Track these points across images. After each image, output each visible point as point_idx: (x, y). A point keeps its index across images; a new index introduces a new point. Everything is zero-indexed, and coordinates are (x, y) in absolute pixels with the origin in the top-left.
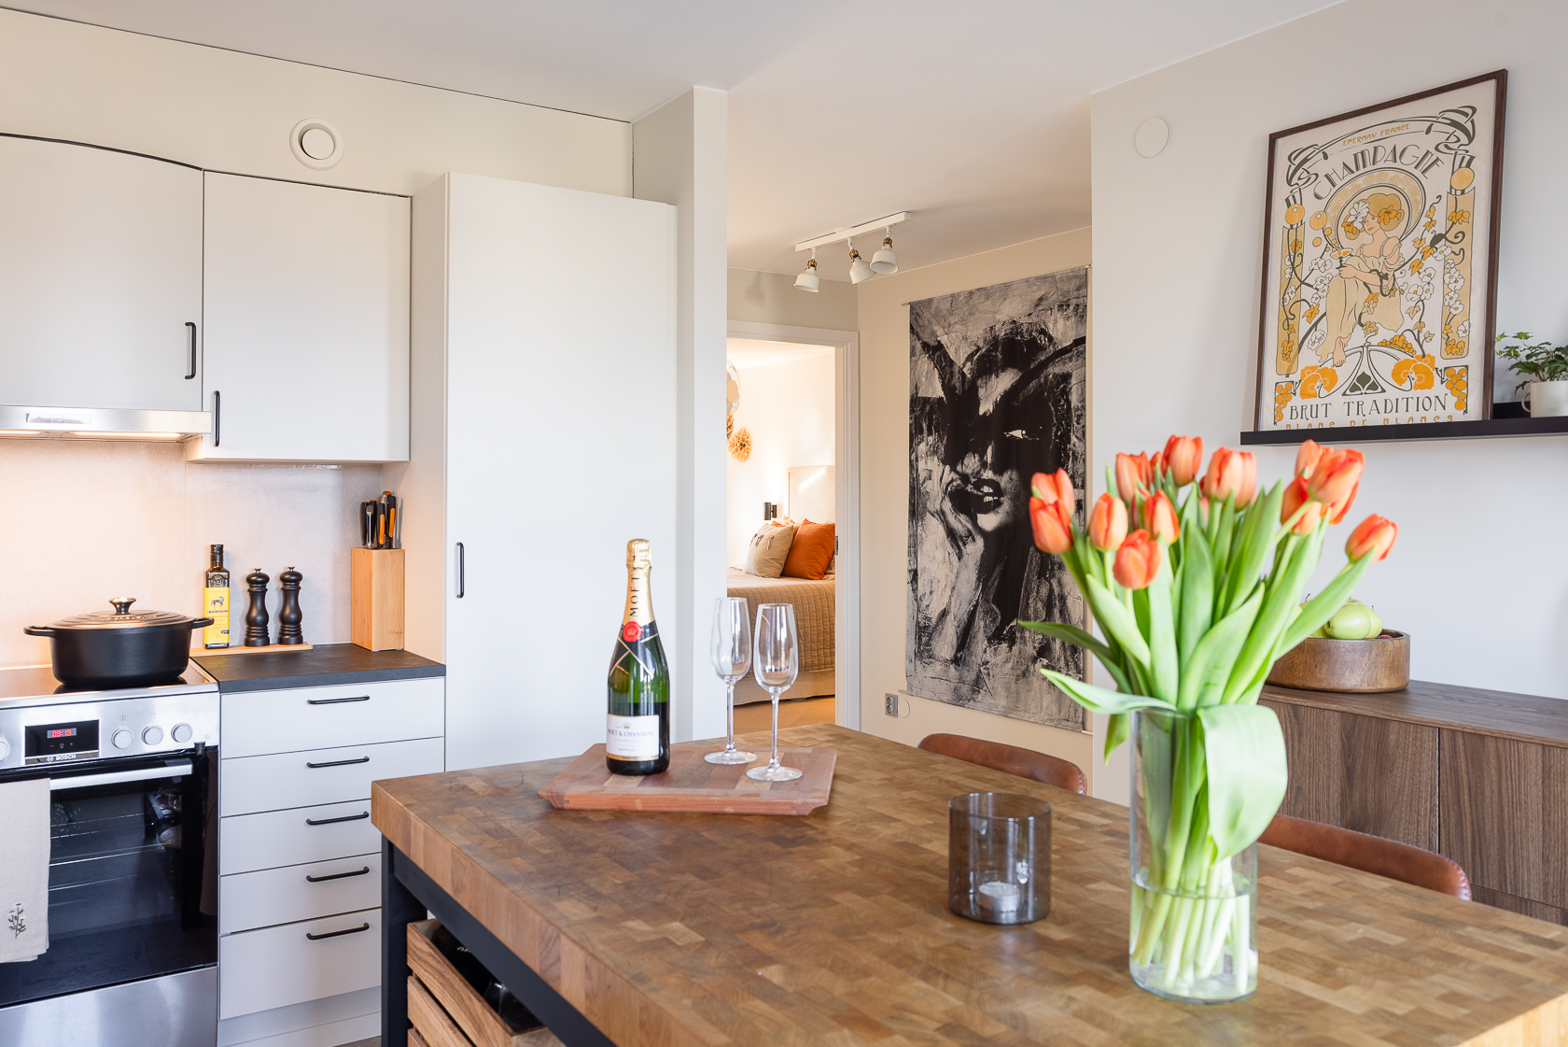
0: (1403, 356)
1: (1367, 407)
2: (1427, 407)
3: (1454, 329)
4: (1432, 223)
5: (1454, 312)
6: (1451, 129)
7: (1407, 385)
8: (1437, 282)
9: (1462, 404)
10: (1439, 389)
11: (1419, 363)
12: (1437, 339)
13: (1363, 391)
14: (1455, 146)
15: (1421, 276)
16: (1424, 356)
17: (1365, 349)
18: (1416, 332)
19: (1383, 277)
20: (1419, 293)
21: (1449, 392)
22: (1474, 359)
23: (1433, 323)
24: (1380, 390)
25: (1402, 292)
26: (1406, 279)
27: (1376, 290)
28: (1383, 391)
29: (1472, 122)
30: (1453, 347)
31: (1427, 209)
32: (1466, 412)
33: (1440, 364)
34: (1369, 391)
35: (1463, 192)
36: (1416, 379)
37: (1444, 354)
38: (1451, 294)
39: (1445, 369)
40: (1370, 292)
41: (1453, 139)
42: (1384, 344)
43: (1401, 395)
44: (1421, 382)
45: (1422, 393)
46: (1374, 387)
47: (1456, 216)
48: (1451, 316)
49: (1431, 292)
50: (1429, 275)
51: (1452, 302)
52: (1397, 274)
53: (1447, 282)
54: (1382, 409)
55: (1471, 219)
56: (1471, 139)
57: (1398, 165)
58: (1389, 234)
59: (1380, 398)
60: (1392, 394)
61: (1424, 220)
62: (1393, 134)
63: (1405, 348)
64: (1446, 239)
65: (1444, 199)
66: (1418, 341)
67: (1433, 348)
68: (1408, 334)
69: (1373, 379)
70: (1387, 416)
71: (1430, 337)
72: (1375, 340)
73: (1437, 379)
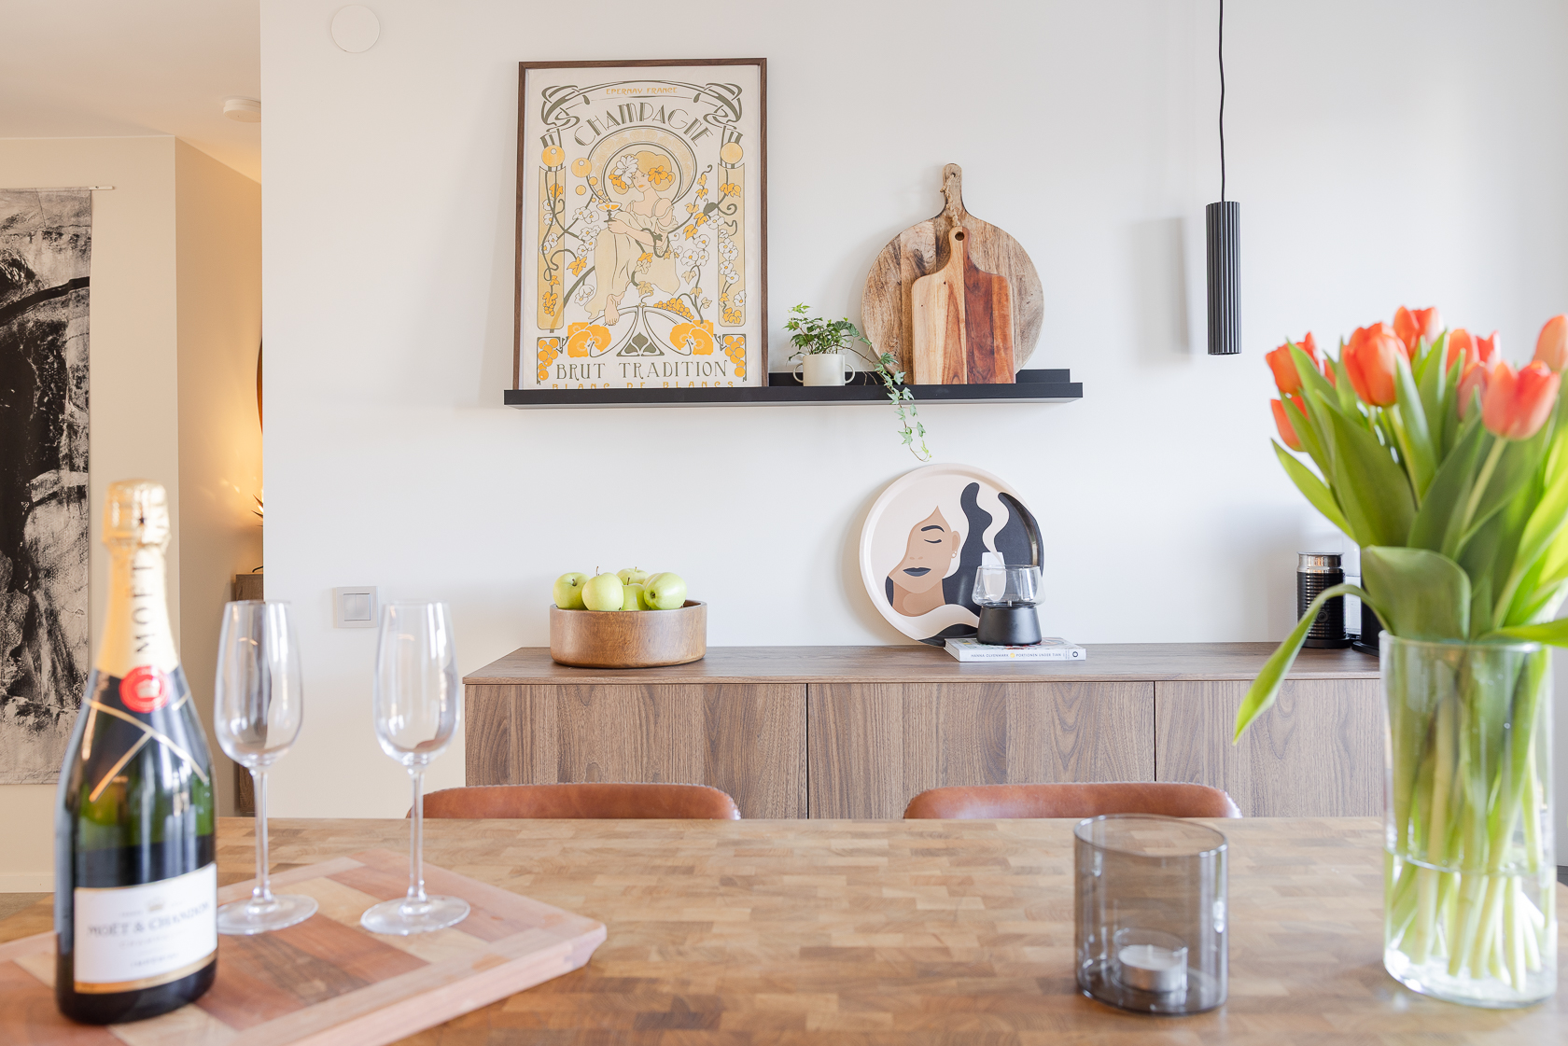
0: (681, 320)
1: (645, 369)
2: (708, 372)
3: (731, 298)
4: (703, 191)
5: (731, 282)
6: (719, 103)
7: (686, 350)
8: (712, 249)
9: (742, 370)
10: (718, 355)
11: (697, 328)
12: (714, 305)
13: (640, 353)
14: (724, 120)
15: (696, 241)
16: (702, 322)
17: (641, 309)
18: (693, 297)
19: (657, 238)
20: (695, 258)
21: (728, 359)
22: (751, 328)
23: (710, 289)
24: (658, 352)
25: (677, 255)
26: (678, 242)
27: (649, 250)
28: (662, 354)
29: (739, 100)
30: (729, 314)
31: (698, 176)
32: (745, 379)
33: (719, 331)
34: (645, 353)
35: (733, 167)
36: (695, 344)
37: (722, 321)
38: (726, 263)
39: (724, 335)
40: (644, 251)
41: (720, 113)
42: (660, 305)
43: (680, 359)
44: (701, 347)
45: (702, 359)
46: (652, 349)
47: (727, 189)
48: (728, 285)
49: (706, 258)
50: (704, 242)
51: (727, 271)
52: (671, 236)
53: (722, 250)
54: (661, 372)
55: (742, 193)
56: (738, 117)
57: (666, 126)
58: (661, 195)
59: (659, 361)
60: (671, 357)
61: (696, 187)
62: (659, 94)
63: (682, 312)
64: (719, 209)
65: (715, 168)
66: (695, 306)
67: (711, 314)
68: (685, 300)
69: (650, 341)
70: (666, 379)
71: (707, 303)
72: (650, 301)
73: (716, 346)
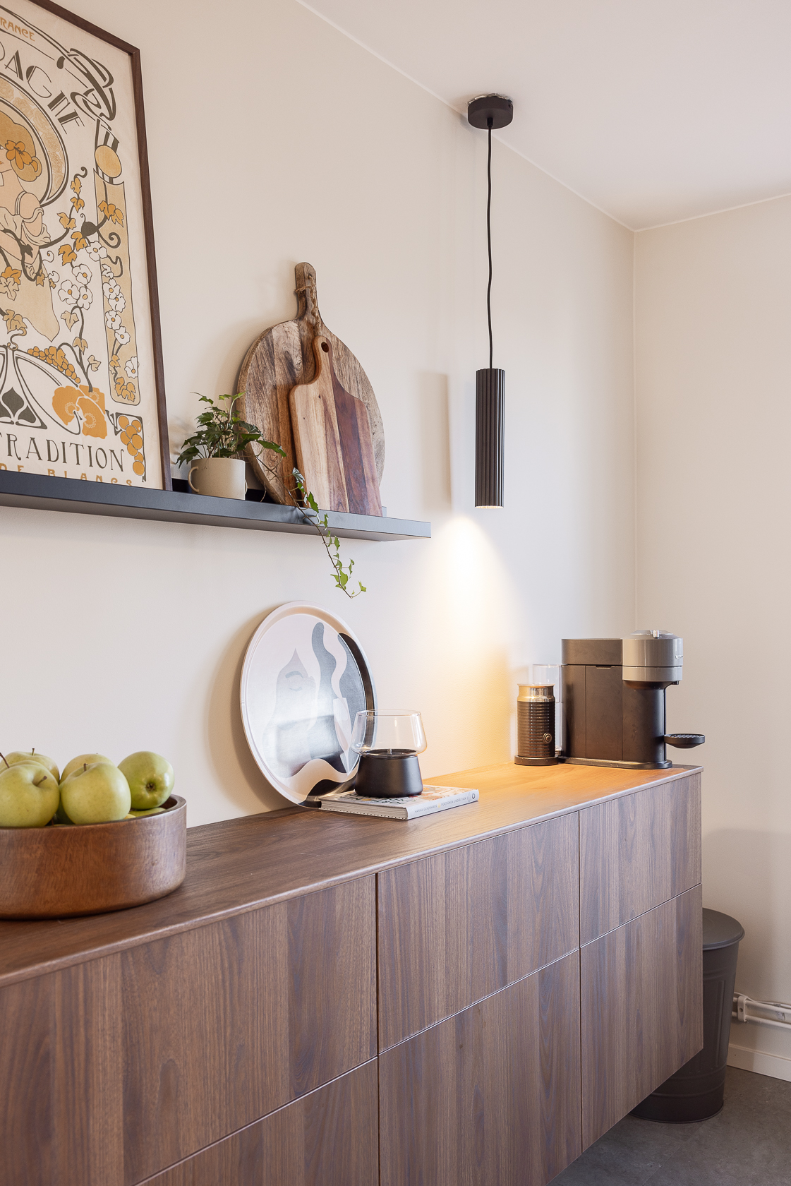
0: (66, 382)
1: (22, 446)
2: (101, 461)
3: (121, 362)
4: (78, 203)
5: (121, 341)
6: (91, 86)
7: (73, 426)
8: (95, 285)
9: (140, 467)
10: (113, 441)
11: (86, 397)
12: (104, 367)
13: (15, 419)
14: (98, 111)
15: (76, 270)
16: (91, 389)
17: (10, 352)
18: (76, 349)
19: (26, 249)
20: (76, 294)
21: (125, 447)
22: (146, 409)
23: (97, 348)
24: (38, 423)
25: (52, 284)
26: (53, 264)
27: (17, 265)
28: (43, 426)
29: (111, 90)
30: (121, 386)
31: (71, 178)
32: (144, 478)
33: (113, 407)
34: (22, 421)
35: (111, 182)
36: (84, 420)
37: (114, 394)
38: (113, 313)
39: (118, 414)
40: (8, 265)
41: (90, 97)
42: (34, 352)
43: (69, 439)
44: (93, 426)
45: (96, 442)
46: (29, 416)
47: (109, 211)
48: (117, 345)
49: (89, 300)
50: (85, 275)
51: (116, 326)
52: (43, 251)
53: (107, 293)
54: (44, 454)
55: (124, 221)
56: (112, 117)
57: (24, 84)
58: (28, 186)
59: (40, 436)
60: (55, 433)
61: (69, 193)
62: (10, 31)
63: (65, 368)
64: (100, 235)
65: (90, 173)
66: (81, 364)
67: (101, 380)
68: (65, 349)
69: (26, 404)
70: (52, 465)
71: (95, 364)
72: (24, 343)
73: (110, 428)
